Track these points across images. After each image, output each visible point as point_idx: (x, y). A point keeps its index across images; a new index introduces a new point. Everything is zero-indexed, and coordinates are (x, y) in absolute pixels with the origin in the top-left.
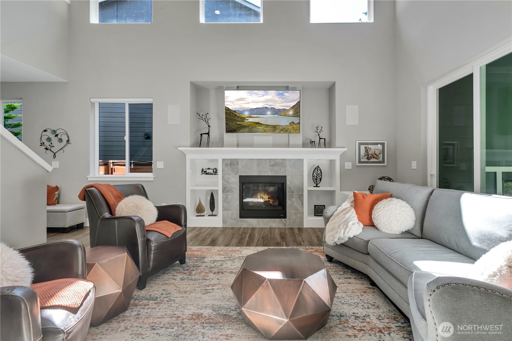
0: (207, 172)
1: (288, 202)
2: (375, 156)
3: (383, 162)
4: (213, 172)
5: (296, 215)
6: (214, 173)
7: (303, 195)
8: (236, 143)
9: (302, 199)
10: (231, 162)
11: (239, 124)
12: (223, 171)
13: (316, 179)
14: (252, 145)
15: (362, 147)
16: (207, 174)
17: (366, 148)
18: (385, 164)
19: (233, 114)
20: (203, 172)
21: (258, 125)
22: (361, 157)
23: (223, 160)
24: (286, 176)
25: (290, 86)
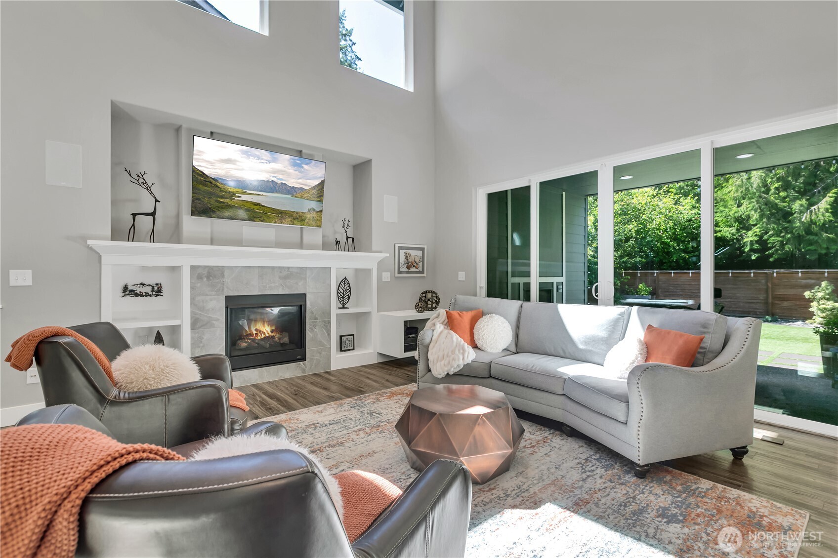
0: (138, 292)
1: (309, 335)
2: (415, 264)
3: (422, 272)
4: (153, 291)
5: (320, 353)
6: (154, 293)
7: (329, 322)
8: (209, 237)
9: (328, 327)
10: (209, 272)
11: (222, 202)
12: (192, 288)
13: (343, 297)
14: (239, 243)
15: (402, 252)
16: (137, 295)
17: (406, 253)
18: (425, 275)
19: (211, 183)
20: (128, 292)
21: (258, 207)
22: (401, 265)
23: (193, 268)
24: (305, 295)
25: (304, 151)
